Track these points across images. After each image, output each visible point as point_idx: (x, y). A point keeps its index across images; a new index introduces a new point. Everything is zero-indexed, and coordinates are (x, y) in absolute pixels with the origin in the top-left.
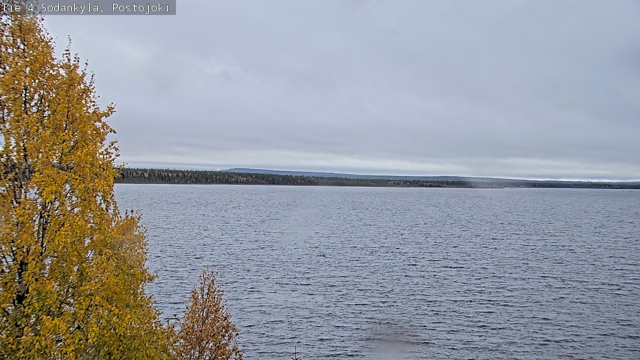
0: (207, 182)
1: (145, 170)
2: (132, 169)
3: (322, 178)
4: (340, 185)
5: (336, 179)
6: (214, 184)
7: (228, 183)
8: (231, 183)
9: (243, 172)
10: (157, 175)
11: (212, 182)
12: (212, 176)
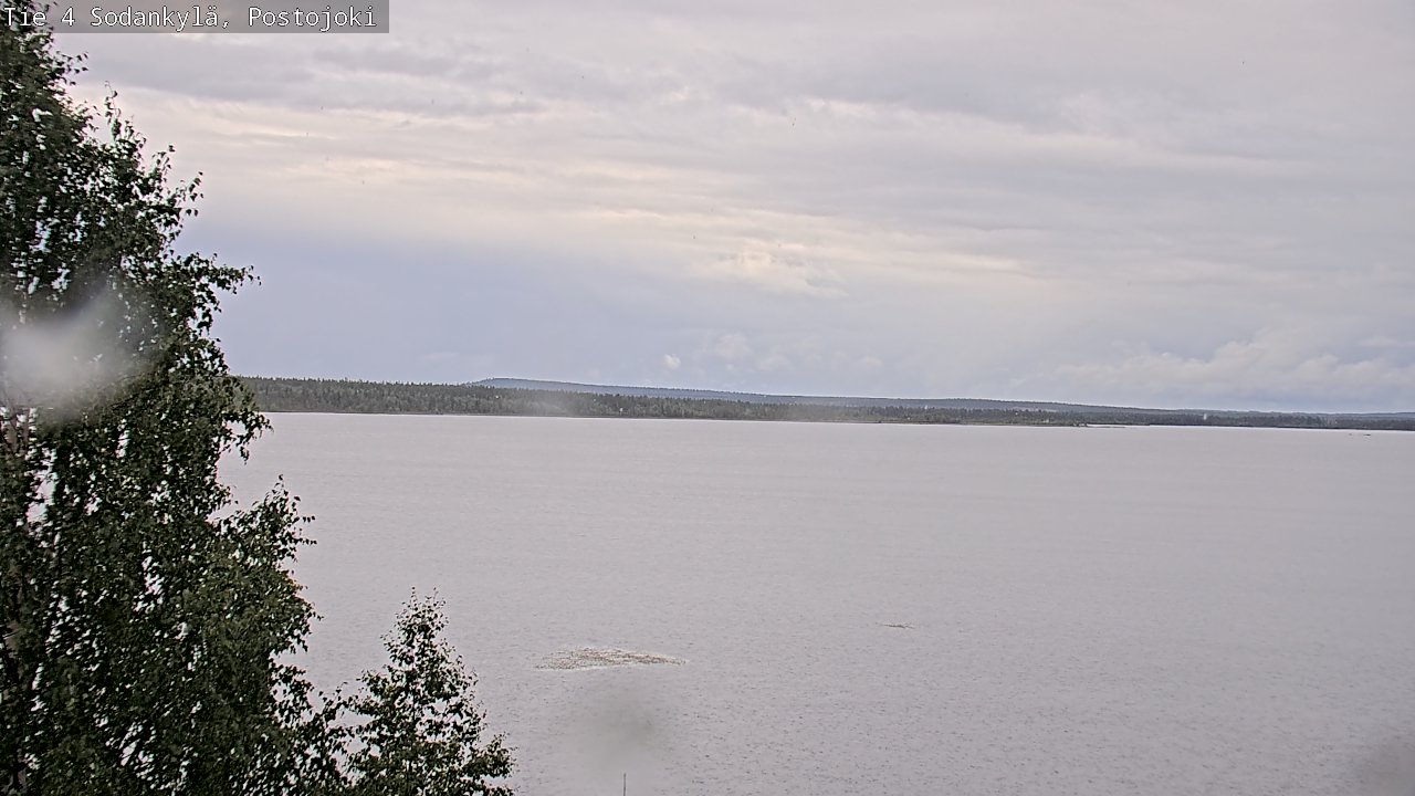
0: (430, 410)
1: (295, 382)
2: (265, 379)
3: (687, 402)
4: (726, 416)
5: (719, 403)
6: (447, 412)
7: (479, 412)
8: (485, 412)
9: (513, 387)
10: (320, 392)
11: (443, 410)
12: (443, 397)
